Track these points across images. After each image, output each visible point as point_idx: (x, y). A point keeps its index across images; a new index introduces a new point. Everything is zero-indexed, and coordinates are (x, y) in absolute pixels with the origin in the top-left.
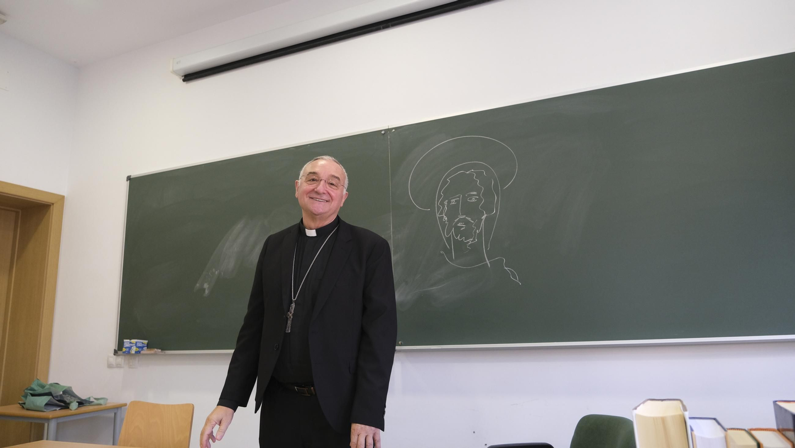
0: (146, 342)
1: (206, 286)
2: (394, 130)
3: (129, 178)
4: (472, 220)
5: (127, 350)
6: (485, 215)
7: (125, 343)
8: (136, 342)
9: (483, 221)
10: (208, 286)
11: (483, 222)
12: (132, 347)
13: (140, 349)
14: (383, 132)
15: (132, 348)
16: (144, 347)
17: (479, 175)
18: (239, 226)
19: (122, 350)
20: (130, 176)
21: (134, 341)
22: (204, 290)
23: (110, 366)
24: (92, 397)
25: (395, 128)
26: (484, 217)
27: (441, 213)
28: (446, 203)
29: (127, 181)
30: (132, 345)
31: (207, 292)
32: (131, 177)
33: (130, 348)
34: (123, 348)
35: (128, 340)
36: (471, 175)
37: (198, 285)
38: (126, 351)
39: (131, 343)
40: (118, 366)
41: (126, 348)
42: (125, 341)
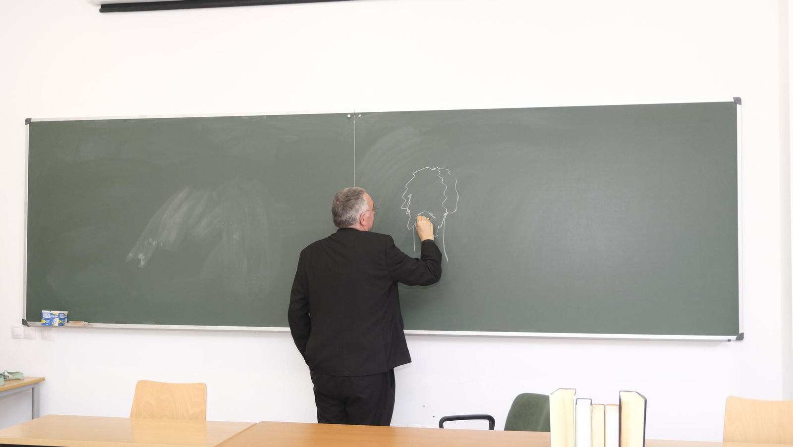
0: (66, 313)
1: (141, 256)
2: (360, 116)
3: (28, 121)
4: (434, 215)
5: (48, 321)
6: (447, 213)
7: (44, 314)
8: (59, 314)
9: (445, 217)
10: (143, 257)
11: (444, 219)
12: (54, 318)
13: (63, 321)
14: (349, 116)
15: (55, 320)
16: (65, 318)
17: (444, 173)
18: (181, 195)
19: (41, 321)
20: (31, 119)
21: (56, 312)
22: (140, 260)
23: (15, 337)
24: (6, 371)
25: (361, 114)
26: (445, 215)
27: (405, 206)
28: (410, 196)
29: (26, 124)
30: (53, 316)
31: (142, 263)
32: (32, 121)
33: (52, 320)
34: (42, 320)
35: (48, 312)
36: (436, 172)
37: (130, 255)
38: (46, 323)
39: (51, 314)
40: (27, 337)
41: (46, 319)
42: (43, 311)
